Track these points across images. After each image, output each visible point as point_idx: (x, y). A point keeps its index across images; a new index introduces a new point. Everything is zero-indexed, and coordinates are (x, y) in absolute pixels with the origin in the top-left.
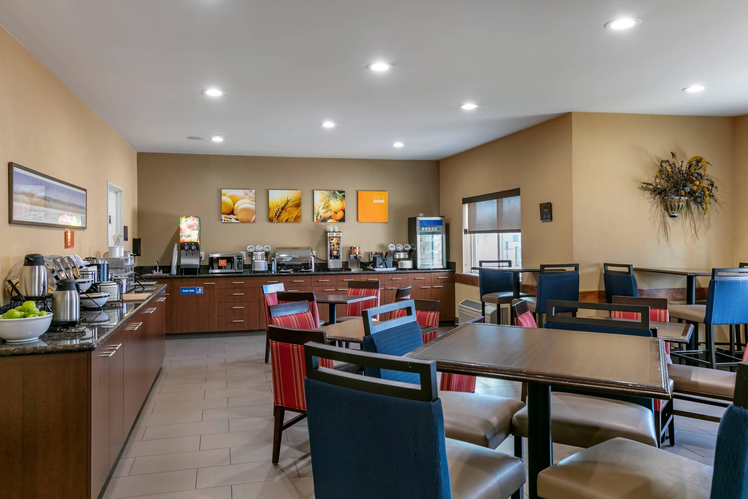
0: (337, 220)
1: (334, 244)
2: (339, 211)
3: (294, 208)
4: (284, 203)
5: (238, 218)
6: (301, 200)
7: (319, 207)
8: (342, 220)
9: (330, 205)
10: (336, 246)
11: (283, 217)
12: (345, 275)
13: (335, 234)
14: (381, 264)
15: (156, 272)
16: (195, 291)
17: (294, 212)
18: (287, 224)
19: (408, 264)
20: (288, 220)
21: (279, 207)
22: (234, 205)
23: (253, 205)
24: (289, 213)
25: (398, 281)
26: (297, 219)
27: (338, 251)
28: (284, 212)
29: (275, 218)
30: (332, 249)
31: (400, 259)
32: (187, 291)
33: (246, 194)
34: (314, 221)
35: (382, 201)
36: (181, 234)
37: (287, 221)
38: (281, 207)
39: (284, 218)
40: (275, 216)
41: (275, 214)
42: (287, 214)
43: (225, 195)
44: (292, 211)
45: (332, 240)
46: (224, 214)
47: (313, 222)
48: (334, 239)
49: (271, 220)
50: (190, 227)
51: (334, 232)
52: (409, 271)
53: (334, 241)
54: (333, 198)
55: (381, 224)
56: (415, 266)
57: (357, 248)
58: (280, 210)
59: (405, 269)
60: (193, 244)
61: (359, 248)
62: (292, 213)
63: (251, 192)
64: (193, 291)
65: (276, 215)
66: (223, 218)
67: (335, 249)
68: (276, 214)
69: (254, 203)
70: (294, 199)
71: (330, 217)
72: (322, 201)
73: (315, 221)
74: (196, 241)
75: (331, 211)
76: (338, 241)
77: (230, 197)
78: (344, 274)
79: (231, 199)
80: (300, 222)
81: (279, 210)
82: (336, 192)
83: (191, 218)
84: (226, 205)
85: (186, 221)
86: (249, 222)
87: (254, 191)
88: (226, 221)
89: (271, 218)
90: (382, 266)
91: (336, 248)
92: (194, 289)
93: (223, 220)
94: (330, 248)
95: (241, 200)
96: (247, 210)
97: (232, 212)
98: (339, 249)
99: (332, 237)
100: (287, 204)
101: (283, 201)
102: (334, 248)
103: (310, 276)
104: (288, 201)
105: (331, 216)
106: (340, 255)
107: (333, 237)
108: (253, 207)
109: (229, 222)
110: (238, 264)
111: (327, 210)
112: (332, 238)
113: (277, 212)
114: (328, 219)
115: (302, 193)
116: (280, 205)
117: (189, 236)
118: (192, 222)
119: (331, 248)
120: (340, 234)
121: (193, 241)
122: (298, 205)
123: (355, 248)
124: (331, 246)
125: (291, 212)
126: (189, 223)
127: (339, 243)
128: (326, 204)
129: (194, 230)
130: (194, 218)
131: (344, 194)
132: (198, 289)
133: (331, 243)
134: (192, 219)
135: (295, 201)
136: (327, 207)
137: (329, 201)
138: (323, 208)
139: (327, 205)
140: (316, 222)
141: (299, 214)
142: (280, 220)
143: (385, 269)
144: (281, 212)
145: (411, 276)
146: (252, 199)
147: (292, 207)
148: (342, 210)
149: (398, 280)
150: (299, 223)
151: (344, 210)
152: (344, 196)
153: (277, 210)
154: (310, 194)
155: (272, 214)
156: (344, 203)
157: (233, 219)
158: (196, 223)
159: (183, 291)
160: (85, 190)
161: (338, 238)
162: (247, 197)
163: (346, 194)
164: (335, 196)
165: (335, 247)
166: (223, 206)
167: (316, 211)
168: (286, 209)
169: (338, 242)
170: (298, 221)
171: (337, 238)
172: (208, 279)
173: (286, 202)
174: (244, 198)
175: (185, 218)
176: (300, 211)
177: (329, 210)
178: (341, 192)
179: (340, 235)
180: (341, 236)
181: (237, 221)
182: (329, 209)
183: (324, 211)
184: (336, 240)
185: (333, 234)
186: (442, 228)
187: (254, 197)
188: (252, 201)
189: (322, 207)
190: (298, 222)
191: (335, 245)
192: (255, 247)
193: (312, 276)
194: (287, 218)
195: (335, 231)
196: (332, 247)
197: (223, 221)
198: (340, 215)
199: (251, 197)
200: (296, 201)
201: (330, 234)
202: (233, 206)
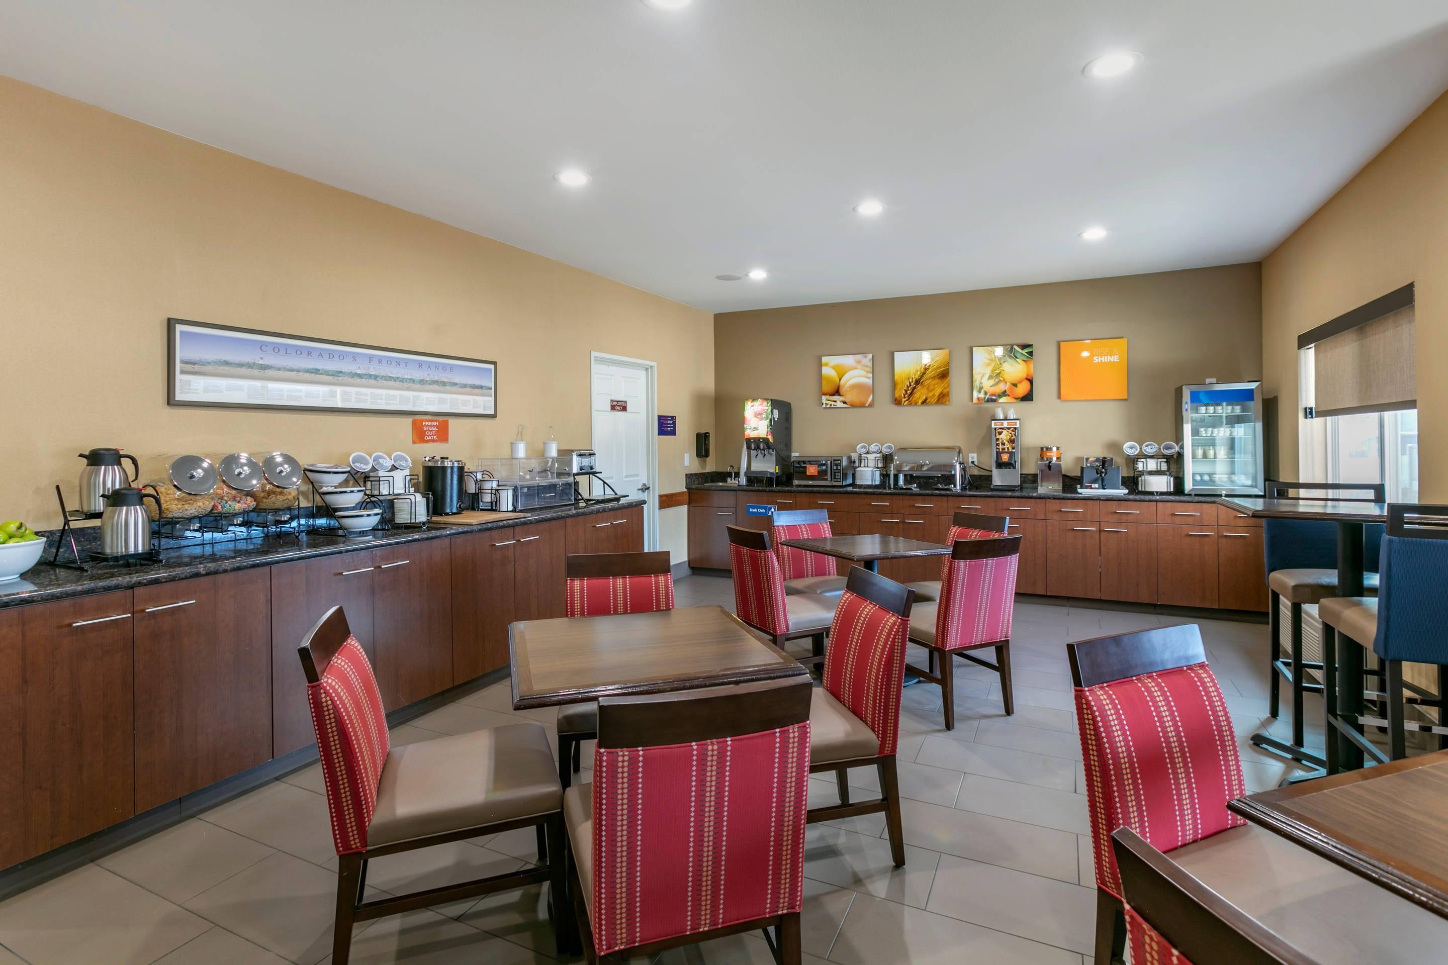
0: (1016, 398)
1: (1005, 441)
2: (1020, 382)
3: (936, 381)
4: (919, 373)
5: (847, 401)
6: (948, 366)
7: (983, 376)
8: (1028, 397)
9: (1003, 372)
10: (1007, 445)
11: (918, 396)
12: (1013, 499)
13: (1005, 424)
14: (1095, 481)
15: (731, 480)
16: (766, 511)
17: (936, 386)
18: (925, 408)
19: (1160, 484)
20: (928, 401)
21: (911, 380)
22: (840, 380)
23: (869, 378)
24: (928, 389)
25: (1131, 517)
26: (943, 398)
27: (1012, 454)
28: (919, 387)
29: (905, 397)
30: (1001, 451)
31: (1142, 473)
32: (756, 510)
33: (858, 362)
34: (972, 401)
35: (1115, 359)
36: (745, 426)
37: (924, 402)
38: (914, 380)
39: (919, 398)
40: (904, 395)
41: (904, 392)
42: (925, 391)
43: (826, 365)
44: (934, 385)
45: (1000, 433)
46: (825, 394)
47: (971, 403)
48: (1005, 432)
49: (897, 402)
50: (758, 415)
51: (1006, 419)
52: (1158, 498)
53: (1005, 436)
54: (1008, 359)
55: (1111, 404)
56: (1179, 488)
57: (1054, 449)
58: (912, 384)
59: (1152, 493)
60: (761, 440)
61: (1058, 449)
62: (933, 390)
63: (866, 357)
64: (763, 511)
65: (907, 393)
66: (824, 401)
67: (1006, 450)
68: (906, 391)
69: (871, 375)
70: (937, 364)
71: (1004, 394)
72: (988, 365)
73: (975, 401)
74: (765, 436)
75: (1006, 383)
76: (1012, 436)
77: (834, 368)
78: (1010, 497)
79: (835, 371)
80: (947, 403)
81: (910, 385)
82: (1015, 347)
83: (759, 401)
84: (829, 380)
85: (753, 406)
86: (862, 406)
87: (870, 356)
88: (828, 406)
89: (899, 399)
90: (1097, 486)
91: (1008, 448)
92: (765, 508)
93: (824, 404)
94: (997, 448)
95: (850, 372)
96: (858, 387)
97: (837, 392)
98: (1014, 451)
99: (1000, 428)
100: (924, 373)
101: (919, 369)
102: (1003, 449)
103: (946, 498)
104: (926, 369)
105: (1005, 391)
106: (1015, 462)
107: (1003, 429)
108: (870, 381)
109: (832, 406)
110: (835, 473)
111: (997, 380)
112: (1000, 430)
113: (908, 387)
114: (1000, 396)
115: (950, 354)
116: (913, 376)
117: (756, 429)
118: (760, 407)
119: (999, 449)
120: (1016, 423)
121: (762, 436)
122: (944, 375)
123: (1049, 449)
124: (997, 445)
125: (931, 388)
126: (755, 410)
127: (1014, 439)
128: (995, 370)
129: (761, 419)
130: (763, 402)
131: (1030, 350)
132: (770, 509)
133: (998, 440)
134: (760, 403)
135: (937, 368)
136: (997, 375)
137: (1001, 364)
138: (990, 377)
139: (998, 372)
140: (977, 403)
141: (946, 391)
142: (912, 401)
143: (1101, 492)
144: (914, 388)
145: (1165, 509)
146: (867, 369)
147: (934, 378)
148: (1027, 379)
149: (1132, 515)
150: (947, 405)
151: (1030, 378)
152: (1031, 353)
153: (908, 384)
154: (966, 352)
155: (900, 392)
156: (1031, 366)
157: (838, 402)
158: (765, 409)
159: (751, 510)
160: (495, 363)
161: (1012, 431)
162: (859, 366)
163: (1035, 350)
164: (1012, 355)
165: (1006, 447)
166: (824, 383)
167: (977, 384)
168: (922, 382)
169: (1012, 438)
170: (945, 402)
171: (1010, 431)
172: (784, 494)
173: (922, 370)
174: (855, 368)
175: (752, 402)
176: (947, 385)
177: (1000, 381)
178: (1024, 347)
179: (1016, 425)
180: (1018, 426)
181: (845, 405)
182: (1001, 379)
183: (992, 382)
184: (1007, 433)
185: (1002, 424)
186: (1256, 406)
187: (871, 366)
188: (867, 372)
189: (987, 376)
190: (943, 403)
191: (1006, 443)
192: (869, 445)
193: (950, 498)
194: (924, 398)
195: (1008, 418)
196: (1001, 447)
197: (824, 406)
198: (1023, 389)
199: (867, 366)
200: (940, 368)
201: (995, 424)
202: (838, 380)
